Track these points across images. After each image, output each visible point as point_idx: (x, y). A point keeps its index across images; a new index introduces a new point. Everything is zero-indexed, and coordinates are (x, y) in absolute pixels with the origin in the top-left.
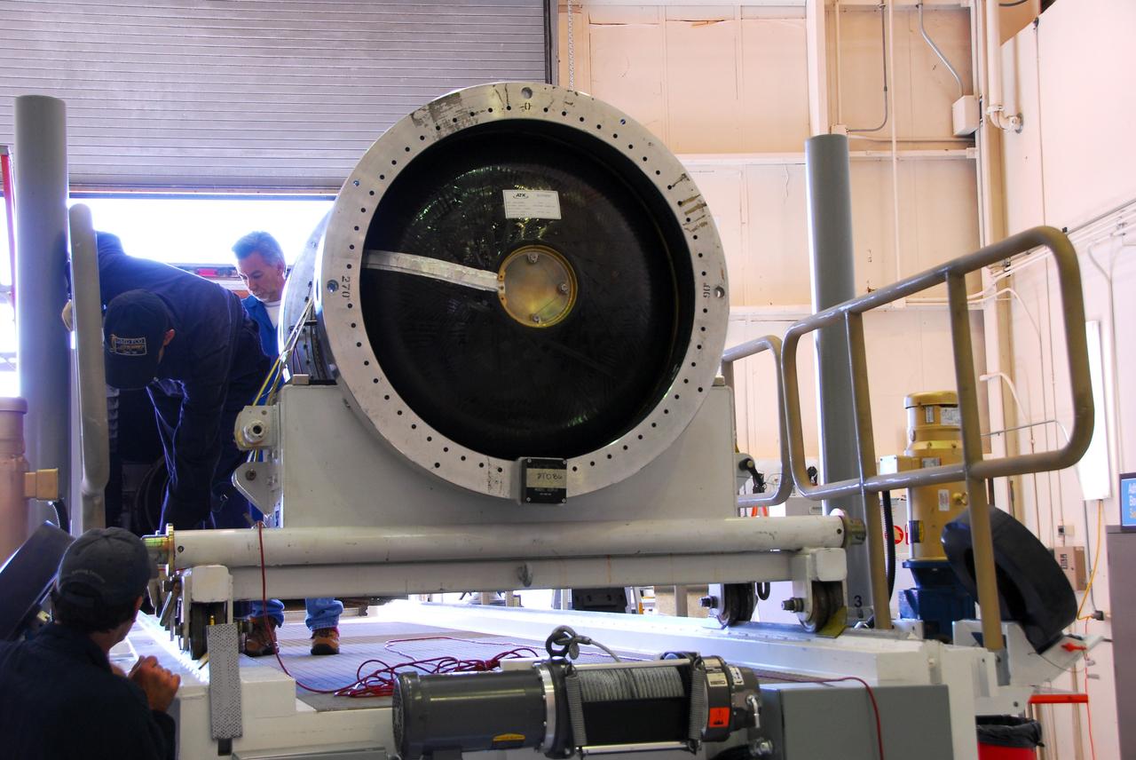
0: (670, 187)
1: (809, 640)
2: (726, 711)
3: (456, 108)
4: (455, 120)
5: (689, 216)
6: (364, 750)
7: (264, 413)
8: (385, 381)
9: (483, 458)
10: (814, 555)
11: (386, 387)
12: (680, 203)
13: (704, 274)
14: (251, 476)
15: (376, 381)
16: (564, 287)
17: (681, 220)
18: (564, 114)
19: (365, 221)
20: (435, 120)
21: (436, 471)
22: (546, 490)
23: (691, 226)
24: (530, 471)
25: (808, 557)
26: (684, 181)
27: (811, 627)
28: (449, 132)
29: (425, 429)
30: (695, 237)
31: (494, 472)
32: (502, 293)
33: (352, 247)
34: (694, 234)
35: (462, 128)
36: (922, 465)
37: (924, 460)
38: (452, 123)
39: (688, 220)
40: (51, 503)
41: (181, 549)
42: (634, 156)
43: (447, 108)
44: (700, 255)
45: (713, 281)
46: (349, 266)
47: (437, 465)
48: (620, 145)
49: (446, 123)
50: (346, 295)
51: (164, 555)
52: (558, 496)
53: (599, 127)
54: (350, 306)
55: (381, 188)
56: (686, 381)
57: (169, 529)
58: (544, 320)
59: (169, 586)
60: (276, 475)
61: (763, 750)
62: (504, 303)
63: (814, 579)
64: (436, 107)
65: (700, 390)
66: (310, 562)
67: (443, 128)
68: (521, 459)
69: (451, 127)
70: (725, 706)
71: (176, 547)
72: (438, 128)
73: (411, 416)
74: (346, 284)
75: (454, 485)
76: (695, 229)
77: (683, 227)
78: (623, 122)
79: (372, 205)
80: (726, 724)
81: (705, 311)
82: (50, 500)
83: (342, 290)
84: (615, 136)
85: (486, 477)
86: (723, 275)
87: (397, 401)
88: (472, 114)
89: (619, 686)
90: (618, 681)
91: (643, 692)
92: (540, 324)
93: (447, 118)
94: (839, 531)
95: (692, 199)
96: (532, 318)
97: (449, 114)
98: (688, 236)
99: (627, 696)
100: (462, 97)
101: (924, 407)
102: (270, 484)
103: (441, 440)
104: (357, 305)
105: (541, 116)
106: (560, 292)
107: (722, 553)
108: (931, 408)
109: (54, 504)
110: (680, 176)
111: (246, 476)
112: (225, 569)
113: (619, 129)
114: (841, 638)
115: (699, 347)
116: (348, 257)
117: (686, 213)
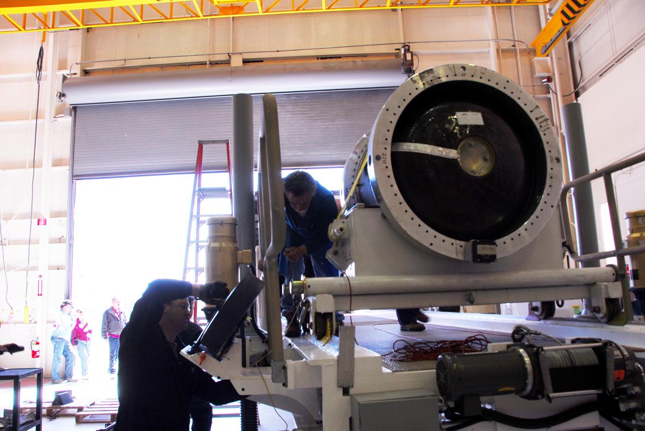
0: (531, 111)
1: (602, 327)
2: (623, 372)
3: (431, 75)
4: (431, 81)
5: (542, 124)
6: (425, 397)
7: (343, 222)
8: (404, 203)
9: (453, 241)
10: (606, 287)
11: (405, 206)
12: (536, 119)
13: (550, 151)
14: (336, 253)
15: (400, 203)
16: (488, 157)
17: (538, 126)
18: (481, 78)
19: (392, 127)
20: (422, 81)
21: (431, 247)
22: (487, 255)
23: (542, 129)
24: (478, 246)
25: (603, 287)
26: (538, 109)
27: (605, 320)
28: (429, 86)
29: (425, 227)
30: (545, 134)
31: (459, 247)
32: (459, 160)
33: (386, 139)
34: (544, 132)
35: (435, 84)
36: (638, 244)
37: (640, 241)
38: (430, 82)
39: (541, 126)
40: (248, 266)
41: (309, 286)
42: (514, 97)
43: (427, 75)
44: (548, 143)
45: (554, 155)
46: (386, 149)
47: (431, 244)
48: (507, 92)
49: (428, 82)
50: (385, 162)
51: (301, 289)
52: (493, 258)
53: (497, 84)
54: (387, 167)
55: (399, 112)
56: (545, 202)
57: (303, 278)
58: (479, 173)
59: (304, 304)
60: (350, 251)
61: (636, 391)
62: (461, 164)
63: (607, 297)
64: (423, 75)
65: (552, 207)
66: (370, 293)
67: (426, 84)
68: (472, 241)
69: (429, 84)
70: (622, 369)
71: (307, 286)
72: (424, 84)
73: (418, 221)
74: (384, 156)
75: (439, 254)
76: (544, 131)
77: (539, 130)
78: (508, 82)
79: (395, 120)
80: (622, 379)
81: (552, 169)
82: (248, 264)
83: (382, 160)
84: (505, 88)
85: (455, 250)
86: (558, 152)
87: (411, 213)
88: (439, 78)
89: (563, 358)
90: (563, 357)
91: (578, 363)
92: (477, 175)
93: (428, 80)
94: (614, 274)
95: (542, 117)
96: (473, 172)
97: (429, 78)
98: (541, 134)
99: (569, 365)
100: (434, 70)
101: (638, 217)
102: (345, 257)
103: (433, 232)
104: (390, 167)
105: (470, 79)
106: (485, 159)
107: (554, 286)
108: (641, 218)
109: (250, 266)
110: (535, 106)
111: (334, 253)
112: (331, 297)
113: (506, 85)
114: (627, 326)
115: (550, 186)
116: (385, 144)
117: (540, 123)
